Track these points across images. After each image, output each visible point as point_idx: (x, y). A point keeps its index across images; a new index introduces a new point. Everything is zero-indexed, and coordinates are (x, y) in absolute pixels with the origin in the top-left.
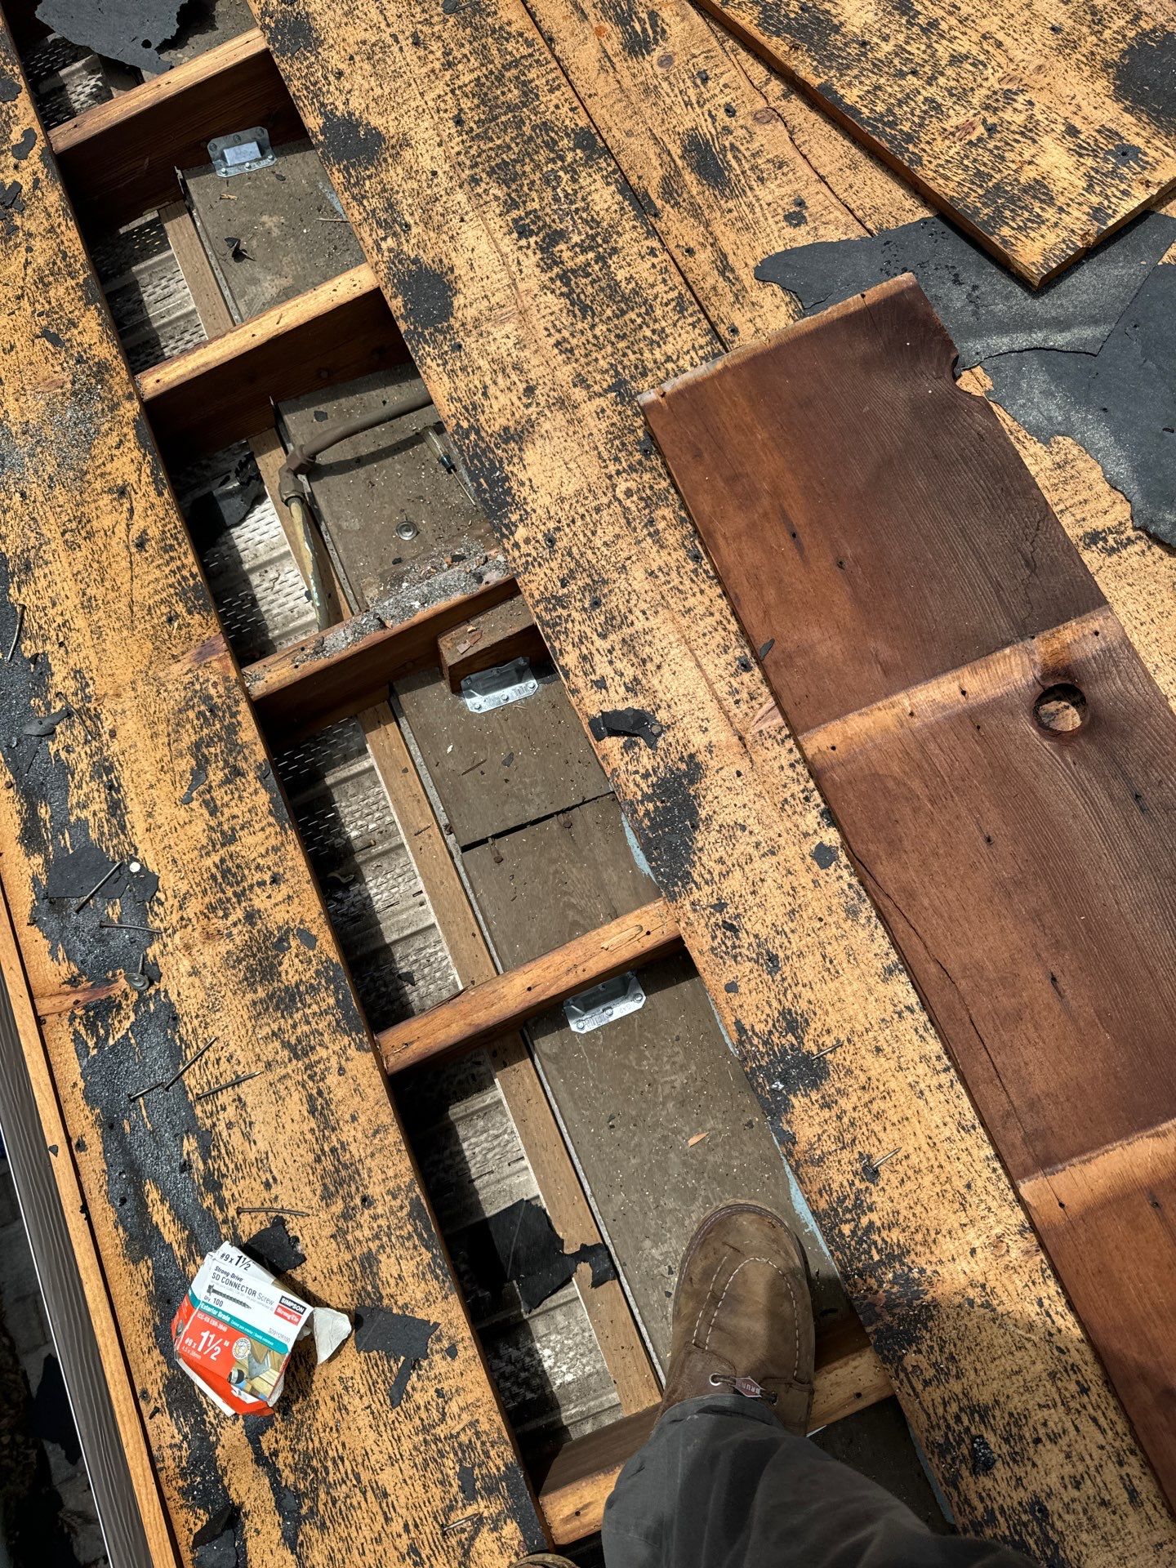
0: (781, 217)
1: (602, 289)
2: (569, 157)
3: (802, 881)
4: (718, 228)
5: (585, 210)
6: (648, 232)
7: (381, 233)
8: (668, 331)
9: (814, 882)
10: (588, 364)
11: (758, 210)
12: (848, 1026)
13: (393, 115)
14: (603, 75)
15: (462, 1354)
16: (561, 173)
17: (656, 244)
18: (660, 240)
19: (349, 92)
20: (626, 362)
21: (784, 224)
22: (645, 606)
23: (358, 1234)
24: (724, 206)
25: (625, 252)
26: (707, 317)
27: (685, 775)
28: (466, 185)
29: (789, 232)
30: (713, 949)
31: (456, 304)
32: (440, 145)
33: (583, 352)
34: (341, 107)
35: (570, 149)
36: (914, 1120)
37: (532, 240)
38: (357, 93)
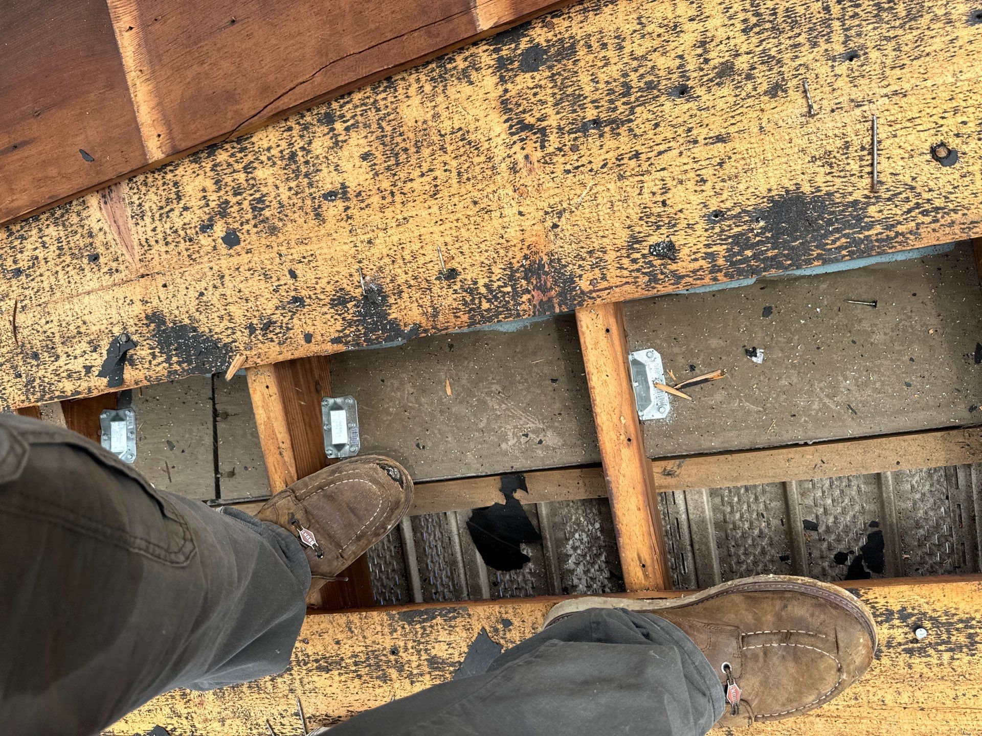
3: (246, 261)
9: (247, 253)
12: (350, 260)
15: (510, 616)
22: (43, 321)
23: (414, 665)
27: (158, 326)
30: (279, 344)
36: (423, 231)
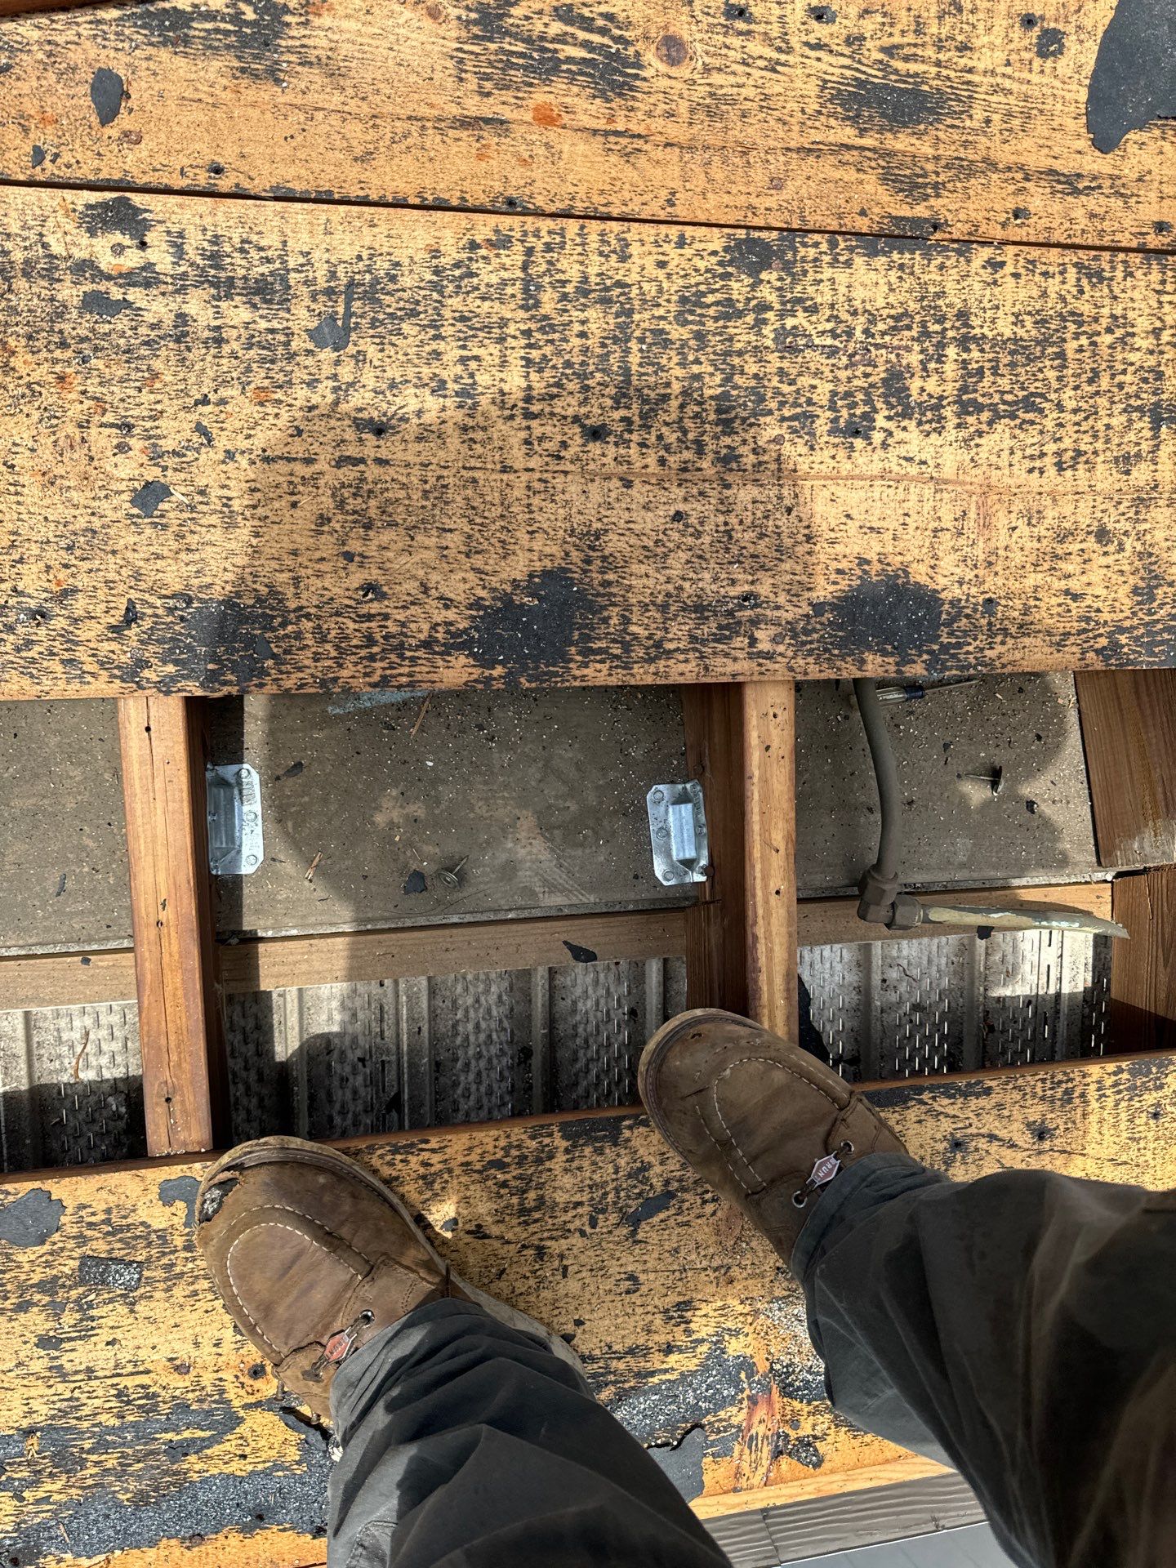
0: (1037, 62)
1: (1013, 365)
2: (767, 294)
4: (1004, 155)
5: (873, 321)
6: (960, 253)
7: (740, 641)
8: (1118, 312)
10: (1108, 441)
11: (1007, 84)
13: (524, 538)
14: (642, 161)
16: (790, 322)
17: (986, 253)
18: (983, 244)
19: (425, 589)
20: (1132, 390)
21: (1049, 63)
24: (975, 124)
25: (972, 302)
26: (1127, 250)
28: (730, 478)
29: (1064, 65)
31: (923, 579)
32: (628, 484)
33: (1087, 438)
34: (451, 615)
35: (753, 287)
37: (880, 421)
38: (435, 577)
